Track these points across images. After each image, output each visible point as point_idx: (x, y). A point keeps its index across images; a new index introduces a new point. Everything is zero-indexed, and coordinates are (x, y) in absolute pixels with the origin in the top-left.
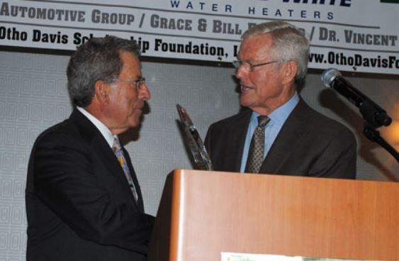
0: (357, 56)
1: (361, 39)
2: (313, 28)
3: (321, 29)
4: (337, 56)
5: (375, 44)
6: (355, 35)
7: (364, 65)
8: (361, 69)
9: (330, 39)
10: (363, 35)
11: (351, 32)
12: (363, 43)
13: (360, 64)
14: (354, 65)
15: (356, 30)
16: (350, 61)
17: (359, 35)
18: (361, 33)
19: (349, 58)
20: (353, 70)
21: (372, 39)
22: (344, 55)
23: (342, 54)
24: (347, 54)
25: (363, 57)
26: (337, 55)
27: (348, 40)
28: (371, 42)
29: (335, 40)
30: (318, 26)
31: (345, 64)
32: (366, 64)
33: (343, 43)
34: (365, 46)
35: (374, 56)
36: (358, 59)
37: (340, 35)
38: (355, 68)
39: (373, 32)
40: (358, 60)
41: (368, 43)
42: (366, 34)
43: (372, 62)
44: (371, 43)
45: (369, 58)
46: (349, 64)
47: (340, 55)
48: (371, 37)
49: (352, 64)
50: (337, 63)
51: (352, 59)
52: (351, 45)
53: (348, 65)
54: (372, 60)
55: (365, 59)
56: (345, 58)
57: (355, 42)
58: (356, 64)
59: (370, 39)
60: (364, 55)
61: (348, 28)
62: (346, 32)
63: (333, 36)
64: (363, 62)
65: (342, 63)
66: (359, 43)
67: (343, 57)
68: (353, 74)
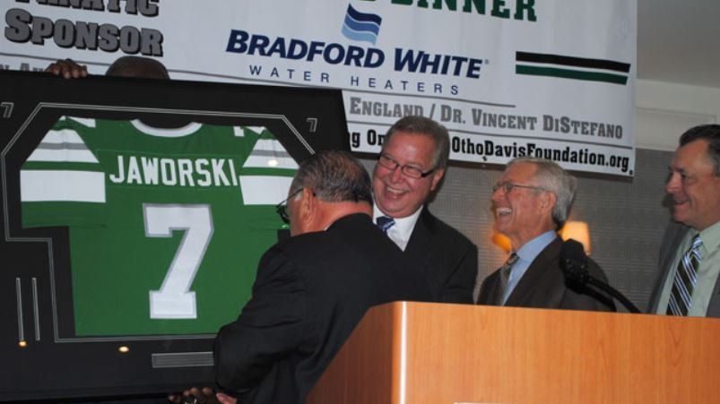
0: (487, 142)
1: (492, 120)
2: (434, 106)
3: (444, 107)
4: (463, 143)
5: (510, 127)
6: (485, 115)
7: (497, 154)
8: (492, 159)
9: (455, 121)
10: (495, 116)
11: (480, 111)
12: (495, 126)
13: (491, 153)
14: (484, 155)
15: (486, 109)
16: (478, 149)
17: (490, 115)
18: (493, 113)
19: (478, 145)
20: (482, 161)
21: (506, 121)
22: (472, 141)
23: (469, 140)
24: (476, 140)
25: (495, 145)
26: (463, 141)
27: (477, 122)
28: (505, 124)
29: (460, 121)
30: (439, 103)
31: (473, 153)
32: (499, 154)
33: (470, 126)
34: (498, 130)
35: (508, 142)
36: (489, 146)
37: (467, 115)
38: (485, 159)
39: (507, 112)
40: (488, 148)
41: (501, 126)
42: (498, 114)
43: (506, 151)
44: (504, 126)
45: (503, 146)
46: (478, 153)
47: (466, 141)
48: (505, 118)
49: (481, 153)
50: (464, 151)
51: (481, 145)
52: (480, 128)
53: (476, 154)
54: (506, 148)
55: (497, 147)
56: (473, 145)
57: (484, 124)
58: (487, 153)
59: (503, 121)
60: (497, 142)
61: (478, 107)
62: (474, 111)
63: (458, 116)
64: (495, 150)
65: (469, 152)
66: (490, 125)
67: (470, 144)
68: (484, 166)
